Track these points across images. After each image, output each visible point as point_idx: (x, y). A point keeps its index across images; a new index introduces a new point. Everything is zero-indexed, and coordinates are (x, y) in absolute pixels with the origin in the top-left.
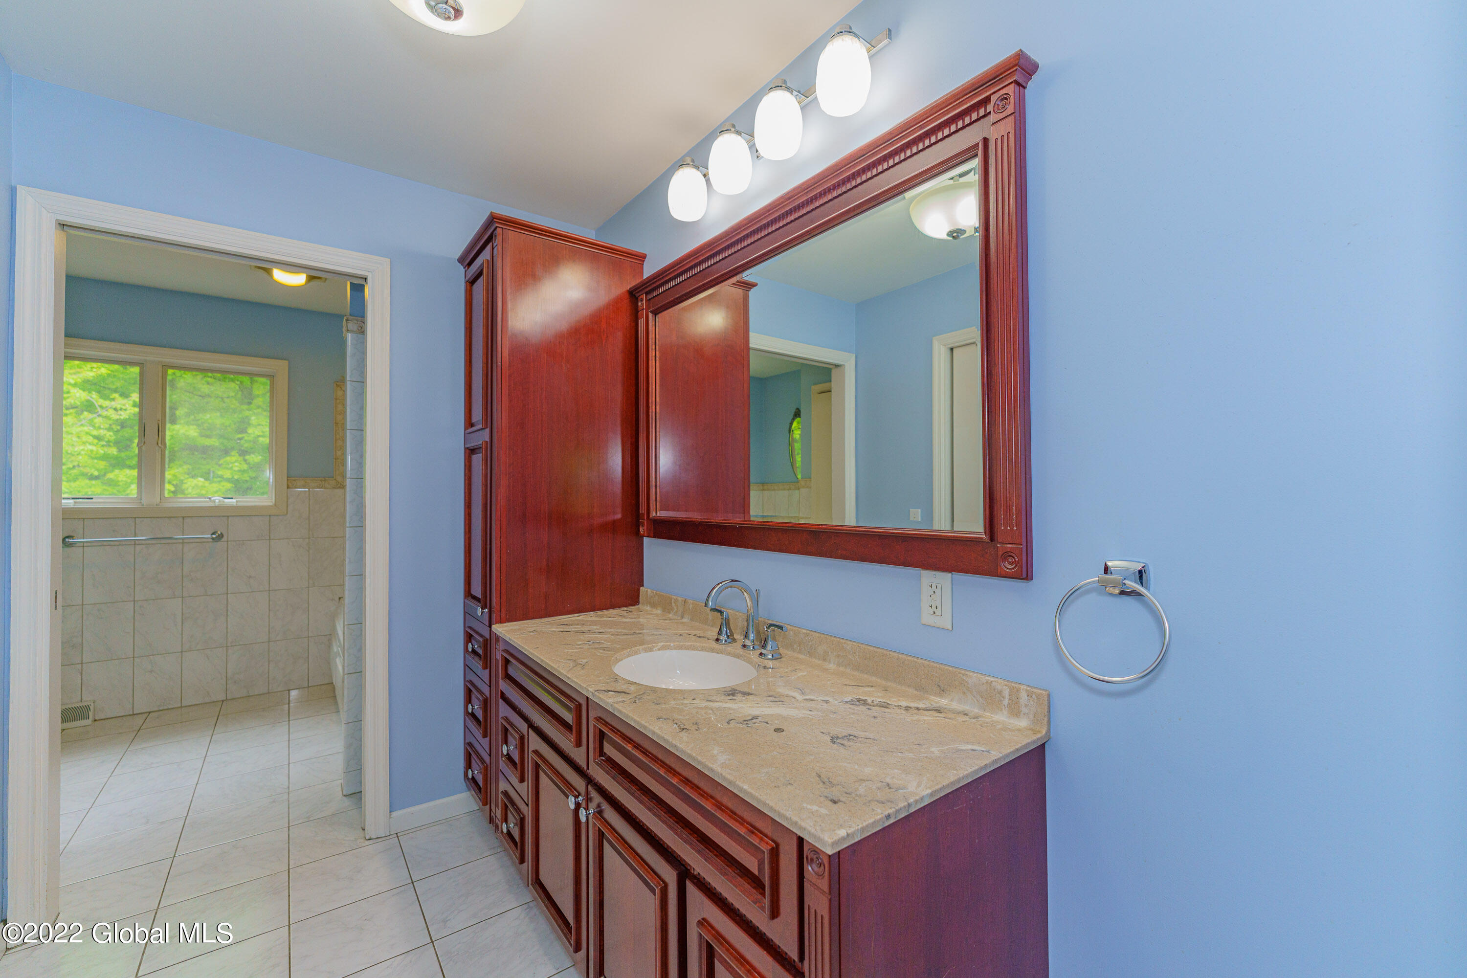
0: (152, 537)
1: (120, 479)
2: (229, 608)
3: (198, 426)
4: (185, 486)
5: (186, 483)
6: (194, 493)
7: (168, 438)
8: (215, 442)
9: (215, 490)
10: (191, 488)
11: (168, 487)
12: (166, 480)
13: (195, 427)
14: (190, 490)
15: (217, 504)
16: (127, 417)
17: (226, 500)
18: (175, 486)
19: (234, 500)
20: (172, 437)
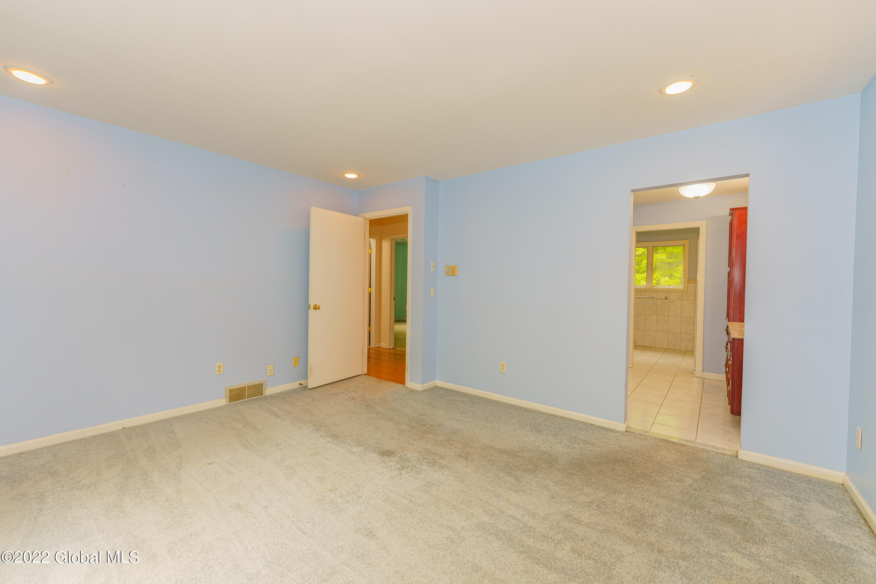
0: (649, 297)
1: (637, 278)
2: (669, 320)
3: (666, 253)
4: (661, 281)
5: (661, 280)
6: (664, 284)
7: (654, 260)
8: (673, 260)
9: (673, 283)
10: (663, 282)
11: (654, 281)
12: (653, 278)
13: (665, 254)
14: (662, 283)
15: (666, 288)
16: (641, 253)
17: (669, 287)
18: (657, 281)
19: (671, 287)
20: (656, 259)
